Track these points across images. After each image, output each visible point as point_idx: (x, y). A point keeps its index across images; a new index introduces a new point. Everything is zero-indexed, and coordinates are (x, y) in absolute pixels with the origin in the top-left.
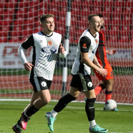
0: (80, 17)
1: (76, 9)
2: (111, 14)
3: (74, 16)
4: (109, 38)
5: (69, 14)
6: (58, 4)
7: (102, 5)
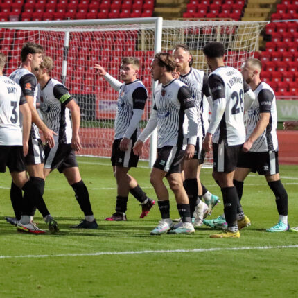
0: (76, 66)
1: (72, 58)
2: (110, 64)
3: (70, 66)
4: (107, 89)
5: (65, 63)
6: (53, 52)
7: (101, 54)
